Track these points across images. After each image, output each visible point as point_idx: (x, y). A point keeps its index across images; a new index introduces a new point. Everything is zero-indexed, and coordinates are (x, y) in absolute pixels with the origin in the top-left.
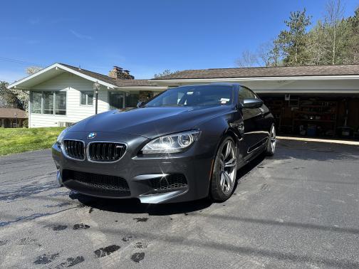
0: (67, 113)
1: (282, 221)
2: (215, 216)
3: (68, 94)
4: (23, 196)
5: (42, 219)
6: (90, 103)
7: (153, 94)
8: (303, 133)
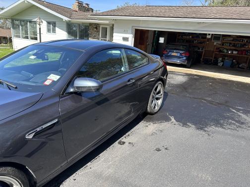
6: (54, 31)
7: (99, 27)
8: (220, 64)
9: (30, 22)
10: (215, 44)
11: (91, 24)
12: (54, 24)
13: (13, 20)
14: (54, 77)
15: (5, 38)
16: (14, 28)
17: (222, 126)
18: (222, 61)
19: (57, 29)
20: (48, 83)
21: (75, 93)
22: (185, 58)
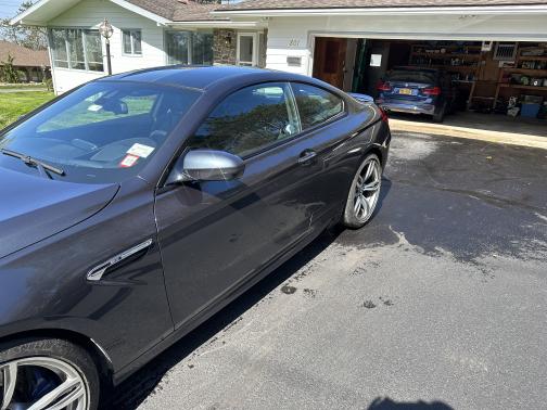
0: (105, 68)
6: (138, 50)
7: (236, 36)
8: (513, 112)
9: (87, 31)
10: (501, 64)
11: (217, 31)
12: (138, 35)
13: (50, 30)
14: (141, 150)
15: (36, 69)
16: (53, 47)
17: (515, 252)
18: (518, 105)
19: (144, 45)
20: (128, 162)
21: (187, 183)
22: (429, 100)
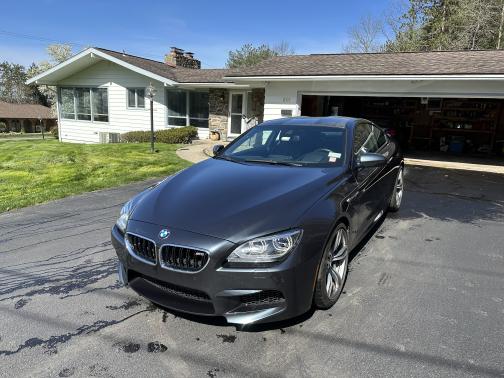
0: (110, 119)
1: (403, 348)
2: (319, 337)
3: (110, 92)
4: (79, 286)
5: (108, 330)
6: (141, 104)
8: (444, 148)
9: (95, 90)
11: (212, 90)
12: (142, 93)
13: (59, 88)
16: (61, 102)
18: (446, 143)
